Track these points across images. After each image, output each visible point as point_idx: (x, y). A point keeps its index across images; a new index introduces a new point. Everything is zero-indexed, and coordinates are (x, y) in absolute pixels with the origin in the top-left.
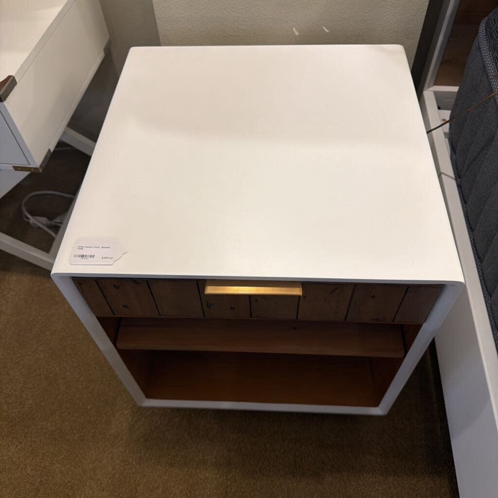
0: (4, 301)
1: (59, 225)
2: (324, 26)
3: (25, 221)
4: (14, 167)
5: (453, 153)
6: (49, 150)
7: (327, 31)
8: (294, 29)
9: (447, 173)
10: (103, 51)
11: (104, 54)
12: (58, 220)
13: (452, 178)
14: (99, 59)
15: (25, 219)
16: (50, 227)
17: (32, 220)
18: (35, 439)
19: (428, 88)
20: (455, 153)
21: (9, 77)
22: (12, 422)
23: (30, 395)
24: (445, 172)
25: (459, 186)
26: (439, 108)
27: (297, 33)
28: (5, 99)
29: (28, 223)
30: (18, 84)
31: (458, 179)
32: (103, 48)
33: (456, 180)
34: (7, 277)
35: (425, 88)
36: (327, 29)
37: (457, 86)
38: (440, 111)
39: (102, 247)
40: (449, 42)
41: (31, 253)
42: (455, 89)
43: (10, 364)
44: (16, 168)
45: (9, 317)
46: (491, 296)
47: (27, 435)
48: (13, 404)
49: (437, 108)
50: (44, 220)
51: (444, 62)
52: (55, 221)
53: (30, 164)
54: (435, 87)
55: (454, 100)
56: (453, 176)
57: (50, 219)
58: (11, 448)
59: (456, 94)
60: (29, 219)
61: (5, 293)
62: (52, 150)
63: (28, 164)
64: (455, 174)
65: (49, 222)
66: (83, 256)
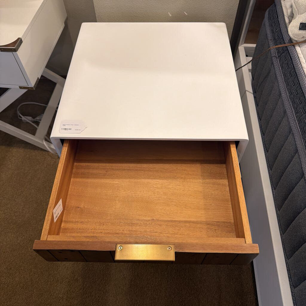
0: (10, 163)
1: (39, 121)
2: (185, 11)
3: (19, 119)
4: (19, 87)
5: (253, 80)
6: (38, 78)
7: (187, 14)
8: (169, 13)
9: (249, 91)
10: (64, 24)
11: (64, 25)
12: (38, 118)
13: (251, 93)
14: (62, 27)
15: (19, 118)
16: (34, 122)
17: (23, 118)
18: (32, 234)
19: (241, 45)
20: (254, 80)
21: (19, 38)
22: (18, 225)
23: (28, 211)
24: (248, 90)
25: (255, 97)
26: (247, 56)
27: (170, 15)
28: (17, 51)
29: (21, 120)
30: (23, 42)
31: (255, 94)
32: (64, 22)
33: (254, 94)
34: (11, 150)
35: (239, 45)
36: (186, 13)
37: (255, 44)
38: (247, 57)
39: (75, 125)
40: (251, 20)
41: (25, 135)
42: (254, 45)
43: (15, 195)
44: (21, 88)
45: (13, 171)
46: (268, 151)
47: (27, 232)
48: (18, 216)
49: (245, 56)
50: (30, 118)
51: (249, 31)
52: (36, 118)
53: (28, 86)
54: (245, 44)
55: (254, 52)
56: (252, 92)
57: (34, 118)
58: (19, 238)
59: (255, 49)
60: (21, 117)
61: (10, 158)
62: (39, 78)
63: (27, 85)
64: (253, 91)
65: (33, 119)
66: (65, 129)
